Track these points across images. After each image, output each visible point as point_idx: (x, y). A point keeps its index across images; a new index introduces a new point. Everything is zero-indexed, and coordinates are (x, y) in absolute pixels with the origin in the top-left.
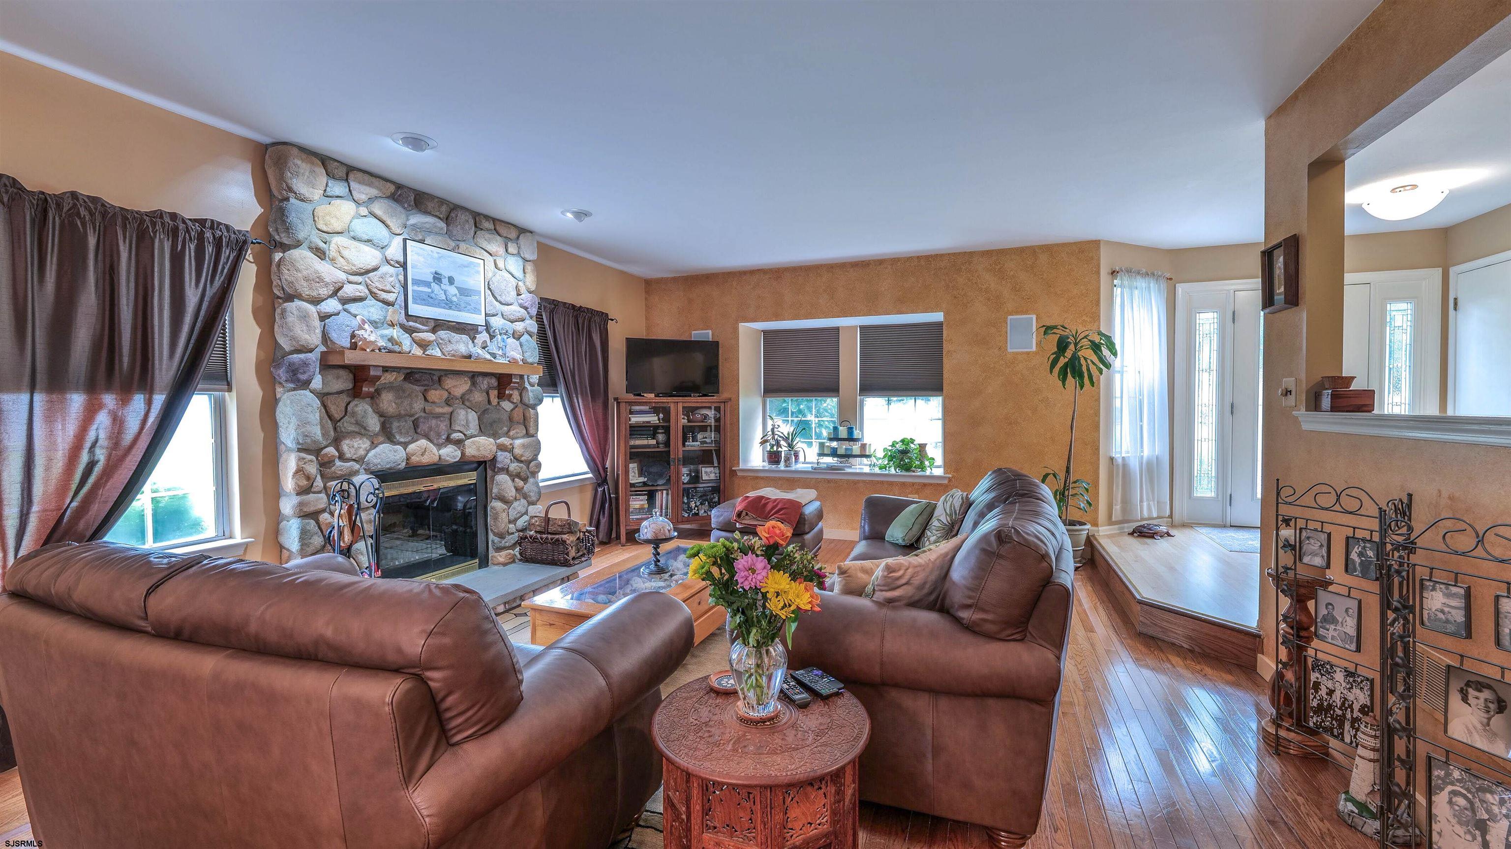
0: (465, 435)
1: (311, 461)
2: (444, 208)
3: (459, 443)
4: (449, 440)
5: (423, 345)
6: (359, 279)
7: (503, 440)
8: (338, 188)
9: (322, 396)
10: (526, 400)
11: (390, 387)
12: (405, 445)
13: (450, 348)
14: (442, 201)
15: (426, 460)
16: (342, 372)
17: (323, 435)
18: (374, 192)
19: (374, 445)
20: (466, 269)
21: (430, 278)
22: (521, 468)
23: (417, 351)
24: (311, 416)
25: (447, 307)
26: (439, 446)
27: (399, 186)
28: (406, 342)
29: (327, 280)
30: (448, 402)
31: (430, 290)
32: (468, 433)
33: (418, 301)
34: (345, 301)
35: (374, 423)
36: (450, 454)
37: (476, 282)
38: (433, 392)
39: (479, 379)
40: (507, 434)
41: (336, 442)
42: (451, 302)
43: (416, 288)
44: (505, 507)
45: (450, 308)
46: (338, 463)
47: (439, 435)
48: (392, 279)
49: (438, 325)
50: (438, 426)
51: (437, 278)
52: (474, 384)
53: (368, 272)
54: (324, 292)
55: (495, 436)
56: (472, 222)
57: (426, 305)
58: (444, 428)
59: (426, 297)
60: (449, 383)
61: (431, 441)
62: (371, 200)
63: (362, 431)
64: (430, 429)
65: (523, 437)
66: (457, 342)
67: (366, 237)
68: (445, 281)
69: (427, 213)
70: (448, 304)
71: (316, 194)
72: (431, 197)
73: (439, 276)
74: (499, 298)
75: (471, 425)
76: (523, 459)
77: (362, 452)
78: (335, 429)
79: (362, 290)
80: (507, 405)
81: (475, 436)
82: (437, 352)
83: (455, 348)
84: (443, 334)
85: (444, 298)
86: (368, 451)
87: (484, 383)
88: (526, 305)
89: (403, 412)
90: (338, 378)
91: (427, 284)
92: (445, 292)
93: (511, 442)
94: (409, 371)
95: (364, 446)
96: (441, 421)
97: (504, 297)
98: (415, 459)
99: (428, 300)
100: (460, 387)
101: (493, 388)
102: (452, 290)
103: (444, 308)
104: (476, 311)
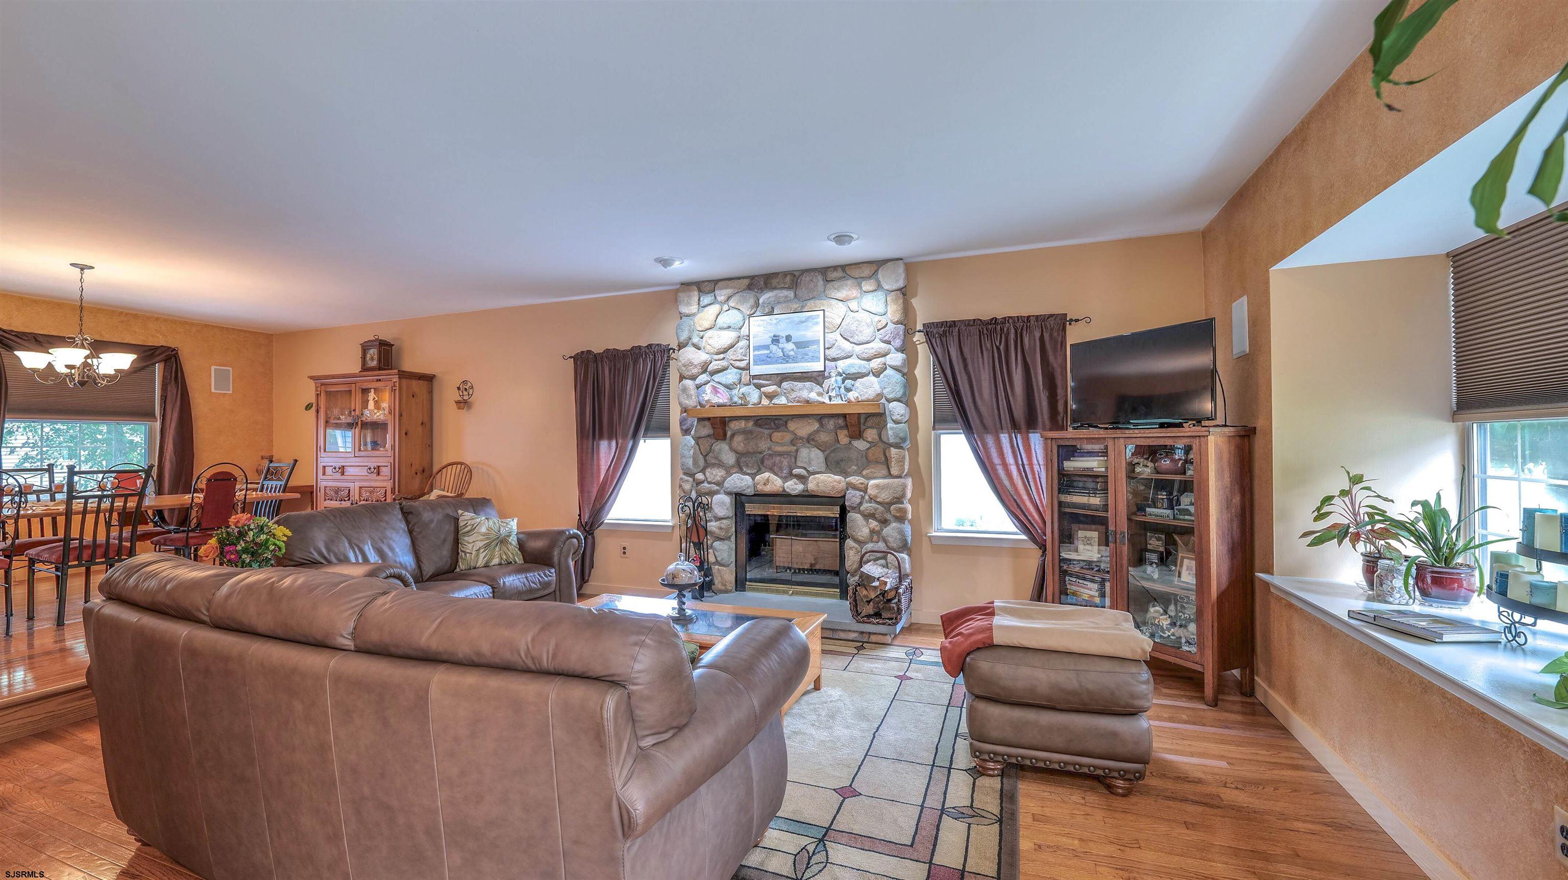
0: (808, 471)
1: (687, 481)
2: (788, 279)
3: (802, 479)
4: (791, 475)
5: (771, 397)
6: (722, 356)
7: (855, 479)
8: (706, 300)
9: (697, 439)
10: (884, 438)
11: (744, 432)
12: (753, 476)
13: (794, 395)
14: (785, 274)
15: (768, 489)
16: (707, 423)
17: (693, 464)
18: (729, 291)
19: (729, 474)
20: (804, 324)
21: (769, 341)
22: (876, 509)
23: (765, 402)
24: (686, 452)
25: (784, 362)
26: (785, 479)
27: (752, 278)
28: (754, 395)
29: (696, 363)
30: (792, 443)
31: (768, 352)
32: (810, 469)
33: (759, 363)
34: (713, 373)
35: (729, 458)
36: (794, 487)
37: (814, 331)
38: (776, 434)
39: (825, 421)
40: (859, 473)
41: (703, 471)
42: (789, 357)
43: (757, 353)
44: (856, 546)
45: (787, 362)
46: (706, 484)
47: (781, 469)
48: (741, 351)
49: (783, 378)
50: (781, 462)
51: (776, 340)
52: (822, 425)
53: (725, 351)
54: (695, 371)
55: (845, 474)
56: (820, 278)
57: (765, 364)
58: (786, 463)
59: (764, 358)
60: (792, 426)
61: (776, 474)
62: (729, 298)
63: (720, 465)
64: (774, 464)
65: (885, 478)
66: (800, 389)
67: (725, 326)
68: (783, 340)
69: (775, 288)
70: (786, 358)
71: (694, 308)
72: (775, 275)
73: (777, 338)
74: (851, 340)
75: (813, 463)
76: (878, 500)
77: (718, 478)
78: (705, 460)
79: (724, 363)
80: (860, 445)
81: (818, 473)
82: (782, 400)
83: (798, 395)
84: (785, 385)
85: (781, 355)
86: (725, 479)
87: (831, 424)
88: (886, 338)
89: (751, 450)
90: (704, 426)
91: (767, 347)
92: (782, 349)
93: (865, 481)
94: (758, 418)
95: (719, 474)
96: (784, 458)
97: (856, 338)
98: (760, 487)
99: (767, 360)
100: (805, 429)
101: (841, 428)
102: (790, 346)
103: (781, 363)
104: (815, 359)
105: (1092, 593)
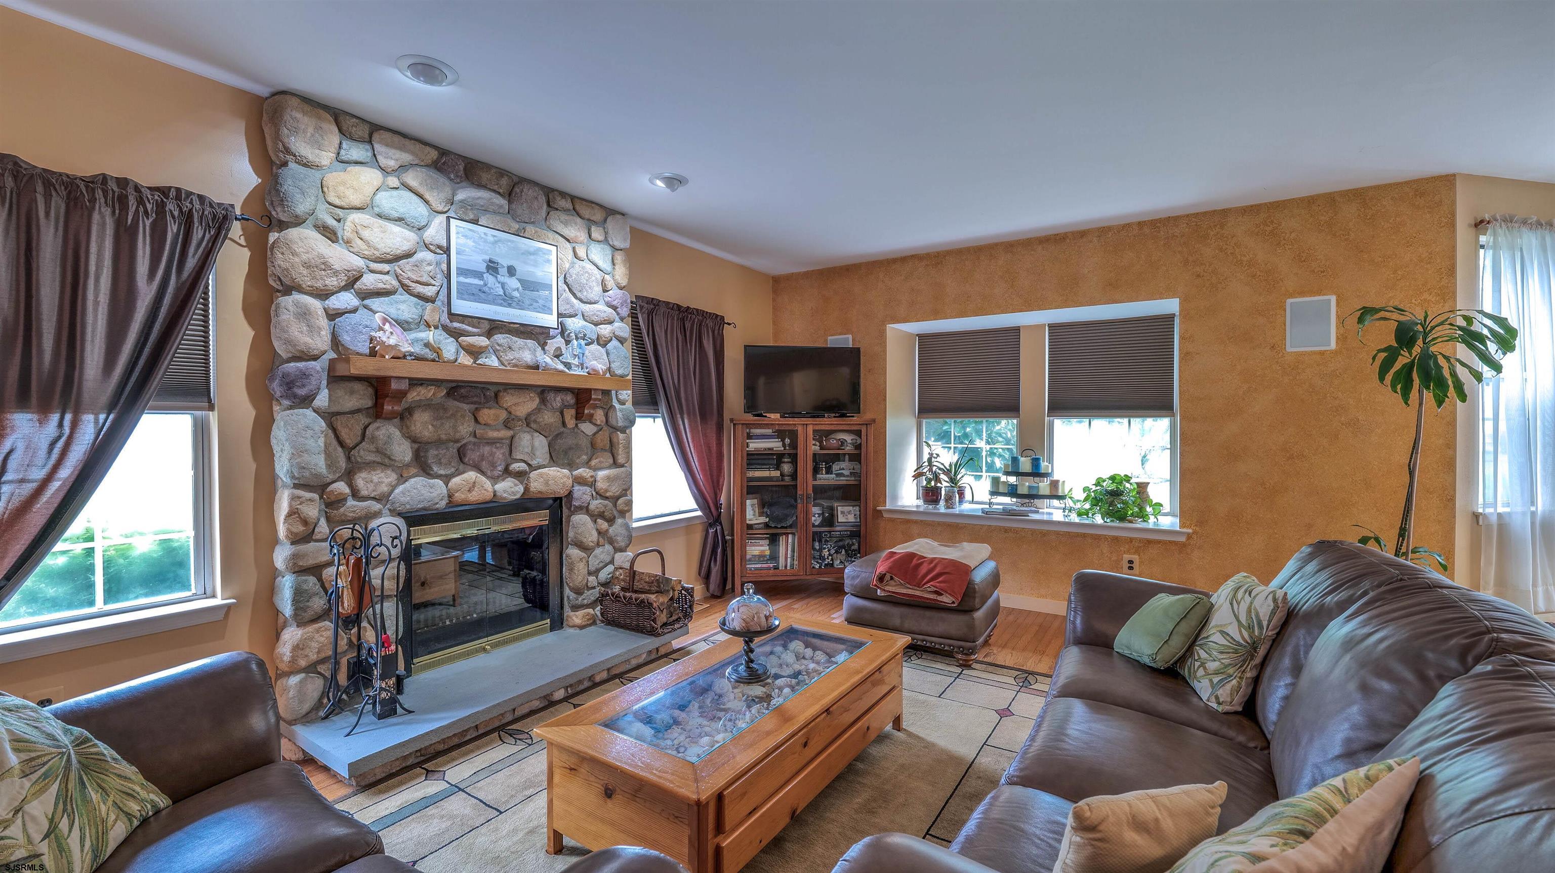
0: (529, 465)
1: (310, 500)
2: (504, 181)
3: (520, 476)
4: (507, 472)
5: (475, 352)
6: (386, 267)
7: (582, 472)
8: (356, 152)
9: (330, 417)
10: (612, 421)
11: (427, 405)
12: (447, 479)
13: (510, 356)
14: (502, 173)
15: (475, 496)
16: (357, 386)
17: (329, 467)
18: (406, 158)
19: (402, 479)
20: (532, 257)
21: (482, 268)
22: (605, 506)
23: (466, 360)
24: (311, 443)
25: (505, 304)
26: (495, 480)
27: (443, 152)
28: (449, 348)
29: (337, 267)
30: (507, 425)
31: (481, 283)
32: (534, 463)
33: (466, 296)
34: (365, 295)
35: (403, 451)
36: (509, 489)
37: (548, 272)
38: (486, 411)
39: (551, 396)
40: (587, 464)
41: (349, 476)
42: (512, 298)
43: (462, 279)
44: (583, 555)
45: (510, 305)
46: (351, 502)
47: (493, 466)
48: (430, 268)
49: (493, 327)
50: (492, 454)
51: (492, 267)
52: (543, 401)
53: (397, 259)
54: (332, 282)
55: (571, 466)
56: (543, 199)
57: (475, 301)
58: (501, 456)
59: (476, 291)
60: (509, 400)
61: (483, 473)
62: (403, 168)
63: (385, 461)
64: (482, 458)
65: (609, 467)
66: (520, 349)
67: (395, 215)
68: (503, 271)
69: (481, 186)
70: (507, 300)
71: (326, 157)
72: (487, 167)
73: (495, 265)
74: (579, 295)
75: (538, 453)
76: (608, 494)
77: (384, 488)
78: (349, 458)
79: (390, 282)
80: (587, 428)
81: (544, 467)
82: (493, 361)
83: (517, 356)
84: (500, 338)
85: (501, 293)
86: (394, 487)
87: (557, 401)
88: (615, 303)
89: (443, 437)
90: (352, 392)
91: (478, 275)
92: (503, 285)
93: (592, 473)
94: (454, 385)
95: (387, 481)
96: (497, 448)
97: (585, 293)
98: (459, 497)
99: (480, 295)
100: (525, 405)
101: (568, 407)
102: (513, 283)
103: (501, 305)
104: (547, 310)
105: (762, 548)
